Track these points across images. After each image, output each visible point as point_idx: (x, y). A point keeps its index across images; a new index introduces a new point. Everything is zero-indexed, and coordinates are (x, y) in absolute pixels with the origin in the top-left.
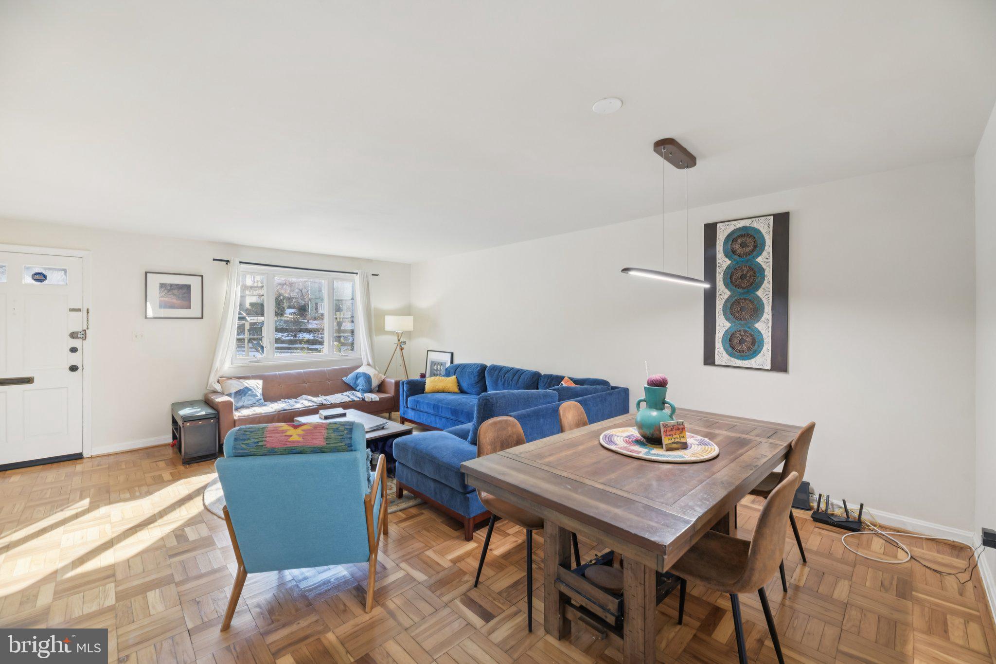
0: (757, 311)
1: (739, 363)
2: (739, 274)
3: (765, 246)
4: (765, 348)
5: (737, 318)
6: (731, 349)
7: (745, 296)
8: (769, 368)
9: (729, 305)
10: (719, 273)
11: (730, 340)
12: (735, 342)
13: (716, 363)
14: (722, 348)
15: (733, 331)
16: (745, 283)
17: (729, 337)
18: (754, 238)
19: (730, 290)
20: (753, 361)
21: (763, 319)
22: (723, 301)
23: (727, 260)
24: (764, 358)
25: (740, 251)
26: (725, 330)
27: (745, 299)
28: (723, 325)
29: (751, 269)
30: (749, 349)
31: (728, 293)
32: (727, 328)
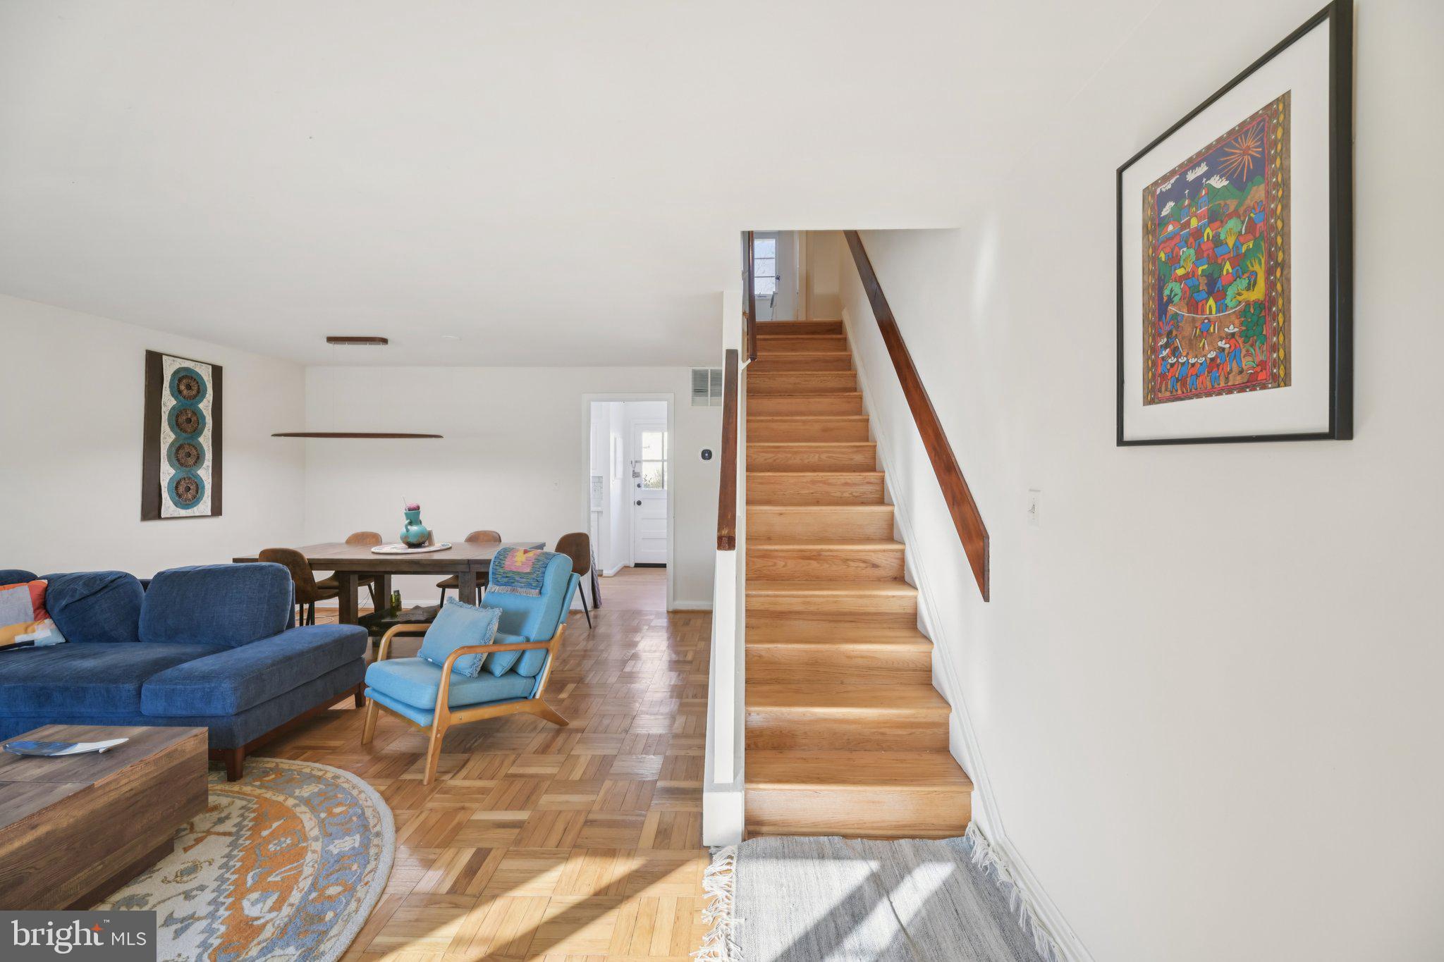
0: (199, 459)
1: (183, 513)
2: (184, 418)
3: (206, 394)
4: (206, 495)
5: (182, 465)
6: (177, 498)
7: (189, 441)
8: (210, 514)
9: (174, 450)
10: (164, 412)
11: (177, 487)
12: (181, 489)
13: (163, 516)
14: (168, 498)
15: (178, 478)
16: (189, 428)
17: (175, 485)
18: (197, 383)
19: (175, 433)
20: (195, 508)
21: (204, 466)
22: (168, 445)
23: (173, 399)
24: (205, 506)
25: (185, 392)
26: (169, 477)
27: (189, 444)
28: (167, 472)
29: (194, 413)
30: (194, 497)
31: (173, 436)
32: (171, 475)
